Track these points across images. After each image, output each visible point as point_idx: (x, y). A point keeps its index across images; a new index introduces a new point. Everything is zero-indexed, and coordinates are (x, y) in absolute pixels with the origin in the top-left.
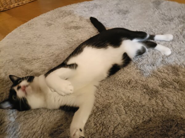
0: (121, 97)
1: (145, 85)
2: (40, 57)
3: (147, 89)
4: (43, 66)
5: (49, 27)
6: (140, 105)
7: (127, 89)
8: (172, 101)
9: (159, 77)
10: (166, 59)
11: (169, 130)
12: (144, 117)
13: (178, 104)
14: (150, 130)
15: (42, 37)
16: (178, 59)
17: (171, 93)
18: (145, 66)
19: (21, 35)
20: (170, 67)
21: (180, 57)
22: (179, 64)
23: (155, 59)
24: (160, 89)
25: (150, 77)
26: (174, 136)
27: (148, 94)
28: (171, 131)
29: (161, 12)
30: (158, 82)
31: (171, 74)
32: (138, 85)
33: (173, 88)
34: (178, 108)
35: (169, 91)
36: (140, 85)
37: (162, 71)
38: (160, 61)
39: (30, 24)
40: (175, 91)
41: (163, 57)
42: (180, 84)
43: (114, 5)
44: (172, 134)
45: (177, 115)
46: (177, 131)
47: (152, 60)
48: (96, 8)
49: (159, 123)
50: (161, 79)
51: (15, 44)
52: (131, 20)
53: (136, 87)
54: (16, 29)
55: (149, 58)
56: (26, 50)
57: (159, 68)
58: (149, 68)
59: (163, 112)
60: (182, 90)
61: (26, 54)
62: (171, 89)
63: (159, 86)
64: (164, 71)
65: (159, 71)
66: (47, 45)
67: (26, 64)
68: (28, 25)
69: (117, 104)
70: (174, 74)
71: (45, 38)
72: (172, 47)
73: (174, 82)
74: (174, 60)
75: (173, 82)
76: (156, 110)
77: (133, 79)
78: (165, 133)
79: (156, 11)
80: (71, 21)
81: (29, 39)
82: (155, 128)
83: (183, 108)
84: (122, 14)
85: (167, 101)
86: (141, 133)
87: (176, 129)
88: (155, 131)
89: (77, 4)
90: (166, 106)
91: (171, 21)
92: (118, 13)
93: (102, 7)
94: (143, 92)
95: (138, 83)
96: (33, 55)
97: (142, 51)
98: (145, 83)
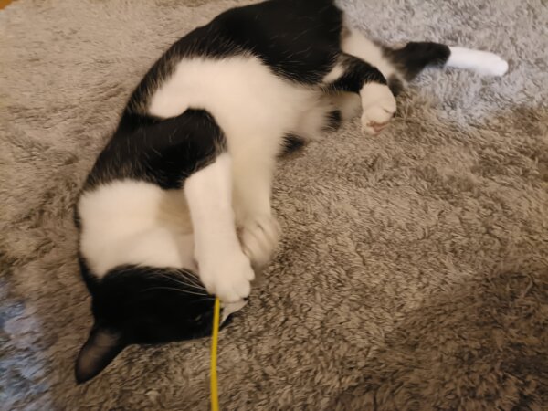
0: (347, 213)
1: (426, 168)
2: (75, 103)
3: (431, 181)
4: (83, 131)
7: (365, 188)
8: (516, 216)
9: (473, 143)
10: (496, 85)
11: (507, 307)
12: (422, 273)
13: (534, 222)
14: (445, 313)
15: (79, 38)
16: (534, 81)
17: (512, 189)
19: (11, 36)
20: (508, 109)
21: (541, 74)
22: (538, 97)
23: (457, 85)
24: (475, 179)
25: (444, 145)
26: (523, 325)
28: (513, 311)
30: (469, 159)
31: (511, 130)
32: (402, 171)
33: (517, 174)
34: (536, 237)
35: (503, 185)
36: (409, 171)
37: (482, 122)
38: (476, 92)
40: (526, 182)
41: (483, 82)
42: (540, 161)
44: (516, 320)
45: (531, 258)
46: (532, 308)
47: (447, 90)
49: (473, 288)
50: (480, 149)
53: (395, 180)
55: (438, 85)
56: (29, 81)
57: (471, 115)
58: (438, 117)
59: (486, 251)
61: (28, 94)
62: (512, 179)
63: (472, 172)
65: (472, 122)
66: (96, 61)
67: (27, 126)
69: (335, 235)
70: (521, 131)
71: (90, 41)
72: (516, 47)
73: (523, 156)
74: (522, 88)
75: (519, 155)
76: (462, 247)
77: (385, 155)
78: (492, 317)
81: (36, 45)
82: (460, 305)
86: (415, 322)
87: (529, 302)
88: (459, 315)
90: (497, 231)
96: (50, 97)
98: (426, 163)
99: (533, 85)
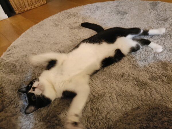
0: (115, 88)
1: (136, 78)
3: (138, 82)
5: (56, 28)
6: (130, 94)
7: (120, 81)
8: (159, 93)
9: (150, 72)
10: (158, 56)
11: (154, 117)
12: (133, 105)
13: (164, 94)
14: (138, 116)
15: (50, 36)
16: (168, 55)
17: (159, 85)
18: (138, 61)
20: (160, 63)
21: (171, 54)
22: (169, 60)
23: (147, 55)
24: (149, 81)
25: (142, 72)
26: (158, 122)
27: (138, 86)
28: (156, 118)
29: (156, 13)
30: (148, 76)
31: (161, 69)
32: (130, 78)
33: (161, 81)
34: (164, 98)
35: (157, 84)
36: (132, 78)
37: (153, 66)
38: (152, 58)
39: (40, 25)
40: (163, 84)
41: (154, 54)
42: (167, 78)
43: (114, 7)
44: (157, 120)
45: (162, 104)
46: (161, 117)
47: (144, 56)
48: (98, 10)
49: (146, 110)
50: (151, 74)
51: (28, 42)
52: (128, 20)
53: (128, 80)
54: (29, 29)
55: (142, 55)
57: (150, 64)
58: (141, 64)
59: (150, 101)
60: (169, 83)
62: (159, 82)
63: (149, 79)
64: (154, 66)
65: (150, 66)
68: (39, 25)
69: (111, 93)
70: (163, 69)
71: (52, 37)
72: (164, 46)
73: (163, 76)
74: (165, 57)
75: (162, 76)
76: (144, 100)
77: (126, 73)
78: (150, 119)
79: (152, 11)
80: (75, 22)
81: (39, 38)
83: (169, 99)
84: (120, 15)
85: (155, 92)
89: (81, 6)
90: (153, 96)
91: (165, 21)
92: (117, 14)
93: (103, 9)
94: (134, 84)
95: (131, 76)
97: (136, 49)
98: (136, 76)
99: (168, 56)
